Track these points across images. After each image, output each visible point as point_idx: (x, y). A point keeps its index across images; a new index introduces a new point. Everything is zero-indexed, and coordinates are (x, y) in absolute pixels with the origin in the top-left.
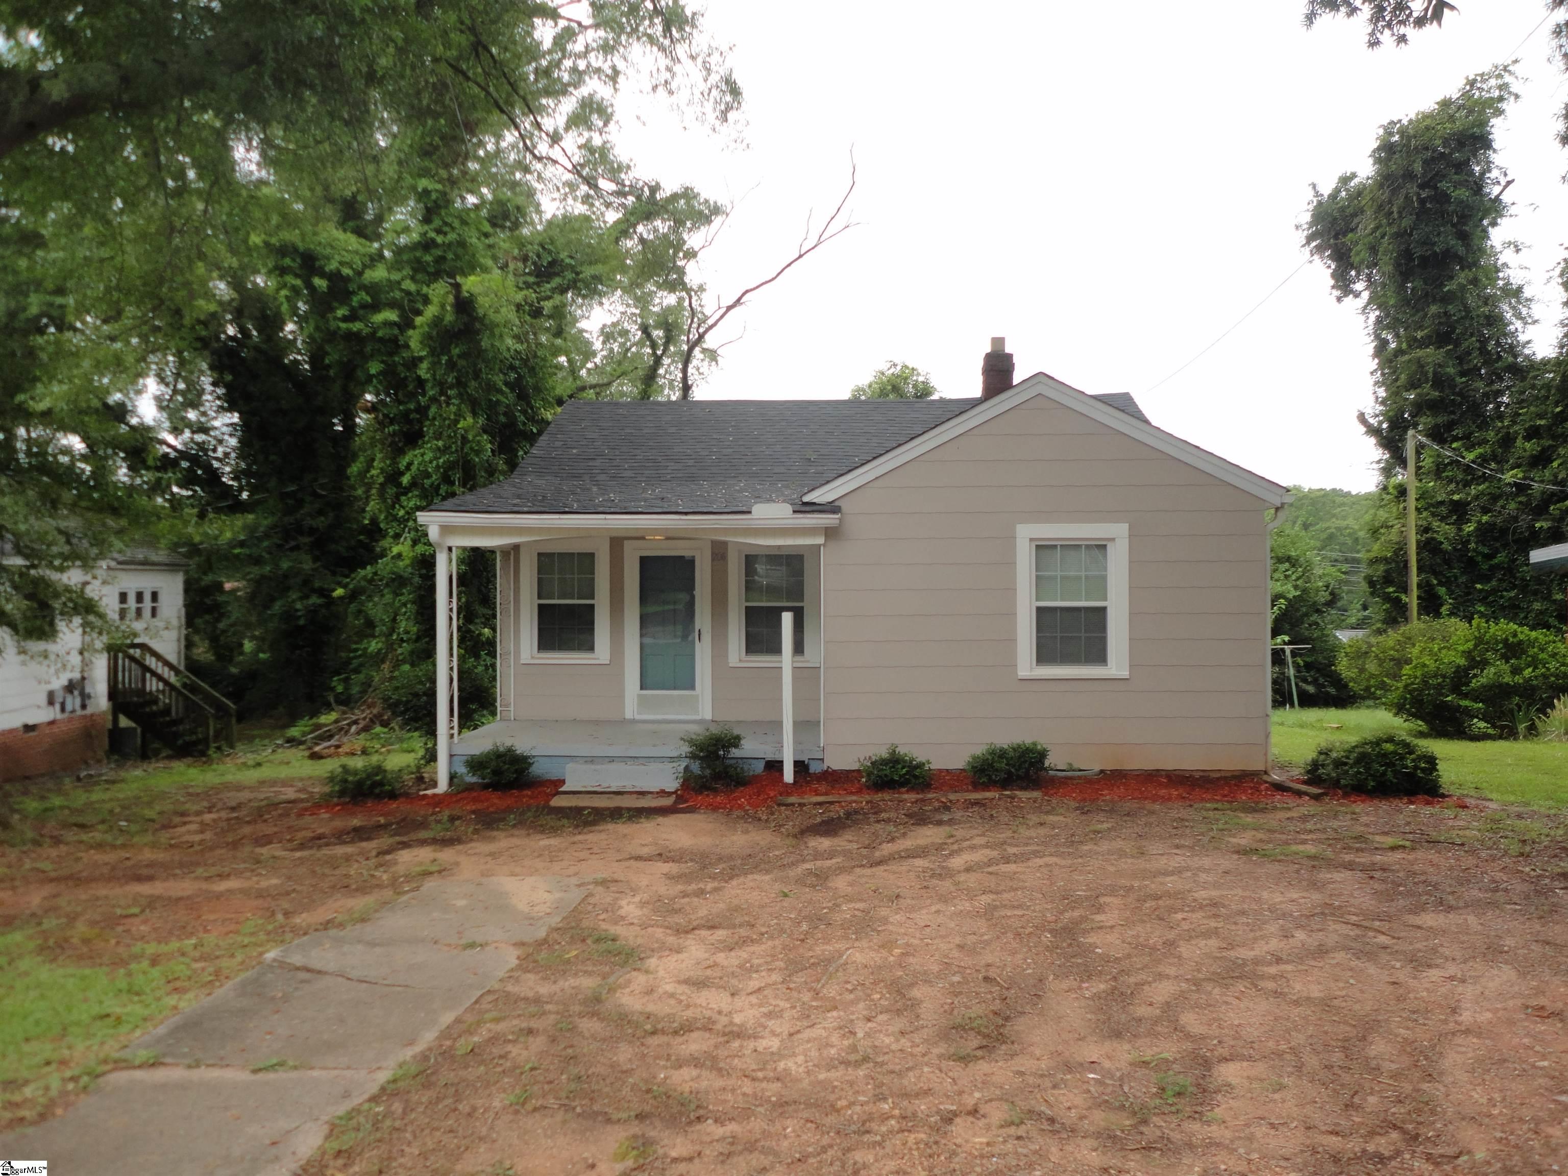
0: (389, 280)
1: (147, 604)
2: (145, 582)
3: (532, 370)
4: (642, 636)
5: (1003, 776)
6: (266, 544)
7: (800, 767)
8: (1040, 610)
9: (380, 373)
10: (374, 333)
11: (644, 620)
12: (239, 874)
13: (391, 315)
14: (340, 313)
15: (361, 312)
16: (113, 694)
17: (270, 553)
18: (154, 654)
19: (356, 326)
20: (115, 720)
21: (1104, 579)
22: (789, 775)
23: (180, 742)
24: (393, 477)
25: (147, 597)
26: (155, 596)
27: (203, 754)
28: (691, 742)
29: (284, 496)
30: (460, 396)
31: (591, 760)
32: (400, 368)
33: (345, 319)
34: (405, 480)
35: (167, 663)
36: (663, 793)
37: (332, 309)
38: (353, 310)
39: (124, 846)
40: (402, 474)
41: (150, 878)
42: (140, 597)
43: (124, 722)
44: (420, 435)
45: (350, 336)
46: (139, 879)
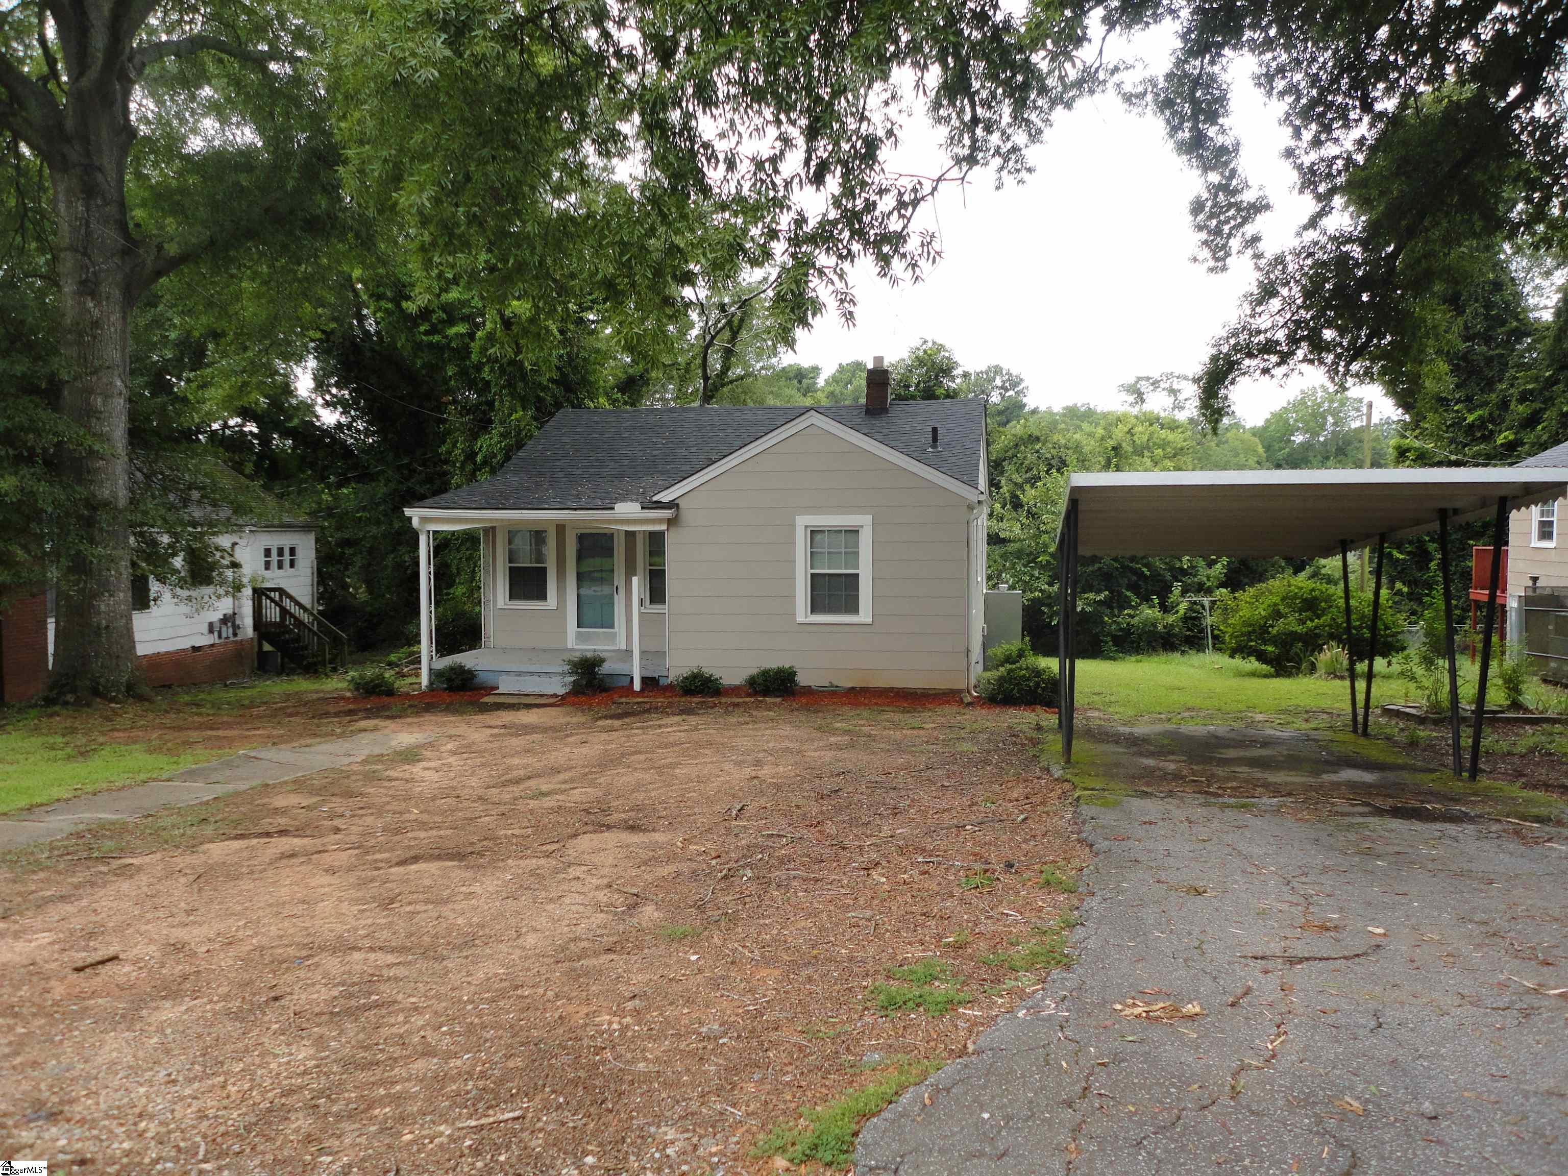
0: (459, 300)
1: (287, 557)
2: (286, 540)
3: (575, 369)
4: (578, 589)
5: (762, 687)
6: (381, 508)
7: (645, 680)
8: (812, 575)
9: (455, 374)
10: (448, 344)
11: (580, 577)
12: (264, 728)
13: (461, 328)
14: (422, 328)
15: (440, 326)
16: (256, 627)
17: (385, 515)
18: (292, 598)
19: (436, 338)
20: (260, 646)
21: (857, 554)
22: (637, 686)
23: (305, 663)
24: (471, 456)
25: (287, 552)
26: (292, 551)
27: (316, 672)
28: (570, 662)
29: (399, 468)
30: (511, 395)
31: (519, 674)
32: (471, 370)
33: (427, 333)
34: (479, 458)
35: (298, 603)
36: (555, 695)
37: (418, 326)
38: (433, 326)
39: (213, 715)
40: (477, 454)
41: (218, 729)
42: (281, 552)
43: (267, 647)
44: (490, 422)
45: (430, 345)
46: (212, 729)
